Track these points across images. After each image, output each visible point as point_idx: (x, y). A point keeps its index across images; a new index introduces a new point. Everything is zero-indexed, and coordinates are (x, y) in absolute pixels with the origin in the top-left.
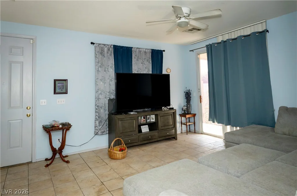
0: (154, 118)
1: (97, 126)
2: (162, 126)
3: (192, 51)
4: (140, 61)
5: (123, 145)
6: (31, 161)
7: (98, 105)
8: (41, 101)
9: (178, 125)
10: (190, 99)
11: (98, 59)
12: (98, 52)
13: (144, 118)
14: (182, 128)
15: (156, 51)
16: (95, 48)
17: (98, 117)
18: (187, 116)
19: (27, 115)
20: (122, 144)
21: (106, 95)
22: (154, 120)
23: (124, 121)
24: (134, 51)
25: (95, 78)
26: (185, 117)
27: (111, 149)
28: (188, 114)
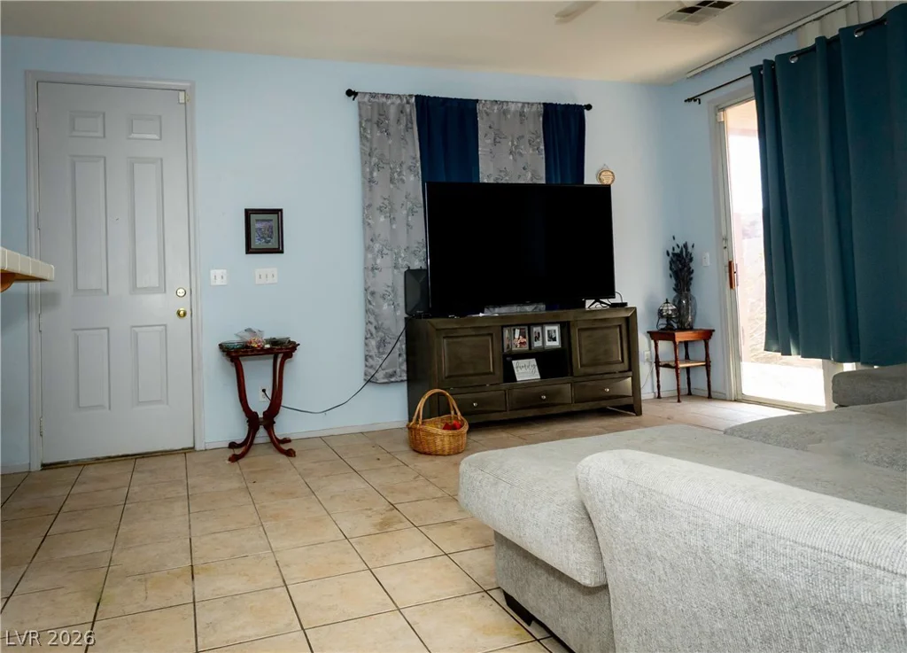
0: (557, 335)
1: (371, 356)
2: (584, 362)
3: (694, 99)
4: (507, 144)
5: (456, 413)
6: (192, 446)
7: (371, 289)
8: (212, 272)
9: (645, 369)
10: (691, 279)
11: (368, 144)
12: (367, 121)
13: (522, 334)
14: (658, 381)
15: (559, 108)
16: (360, 108)
17: (375, 327)
18: (680, 336)
19: (178, 313)
20: (453, 412)
21: (397, 259)
22: (557, 344)
23: (455, 340)
24: (484, 114)
25: (364, 202)
26: (672, 338)
27: (417, 420)
28: (682, 329)
